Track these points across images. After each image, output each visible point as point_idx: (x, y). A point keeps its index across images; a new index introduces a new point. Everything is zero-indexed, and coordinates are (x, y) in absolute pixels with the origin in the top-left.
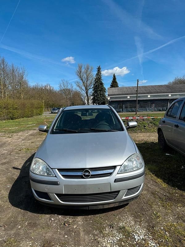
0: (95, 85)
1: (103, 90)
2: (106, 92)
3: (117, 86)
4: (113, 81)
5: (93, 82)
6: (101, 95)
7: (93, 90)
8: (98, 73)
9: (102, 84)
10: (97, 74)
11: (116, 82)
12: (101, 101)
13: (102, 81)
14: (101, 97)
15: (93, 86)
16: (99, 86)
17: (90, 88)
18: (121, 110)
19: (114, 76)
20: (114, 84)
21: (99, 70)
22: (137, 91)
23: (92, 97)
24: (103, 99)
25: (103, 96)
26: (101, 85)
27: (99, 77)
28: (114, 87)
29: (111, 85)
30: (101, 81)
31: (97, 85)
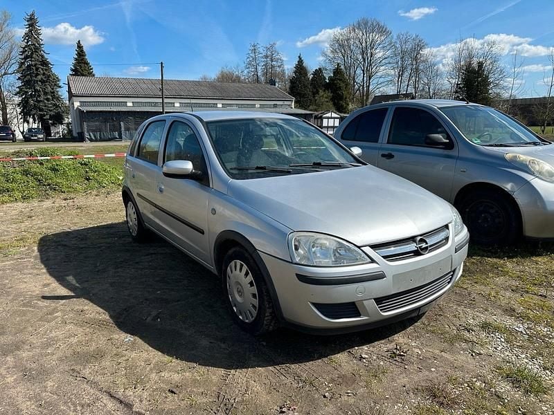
0: (23, 63)
1: (50, 80)
2: (60, 87)
3: (91, 74)
4: (76, 59)
5: (17, 56)
6: (46, 93)
7: (19, 79)
8: (30, 31)
9: (45, 63)
10: (28, 36)
11: (87, 64)
12: (51, 111)
13: (46, 56)
14: (48, 99)
15: (16, 67)
16: (37, 69)
17: (5, 74)
18: (116, 134)
19: (80, 46)
20: (81, 67)
21: (32, 23)
22: (162, 90)
23: (17, 99)
24: (55, 105)
25: (54, 97)
26: (41, 65)
27: (34, 44)
28: (83, 75)
29: (72, 70)
30: (42, 56)
31: (31, 65)
